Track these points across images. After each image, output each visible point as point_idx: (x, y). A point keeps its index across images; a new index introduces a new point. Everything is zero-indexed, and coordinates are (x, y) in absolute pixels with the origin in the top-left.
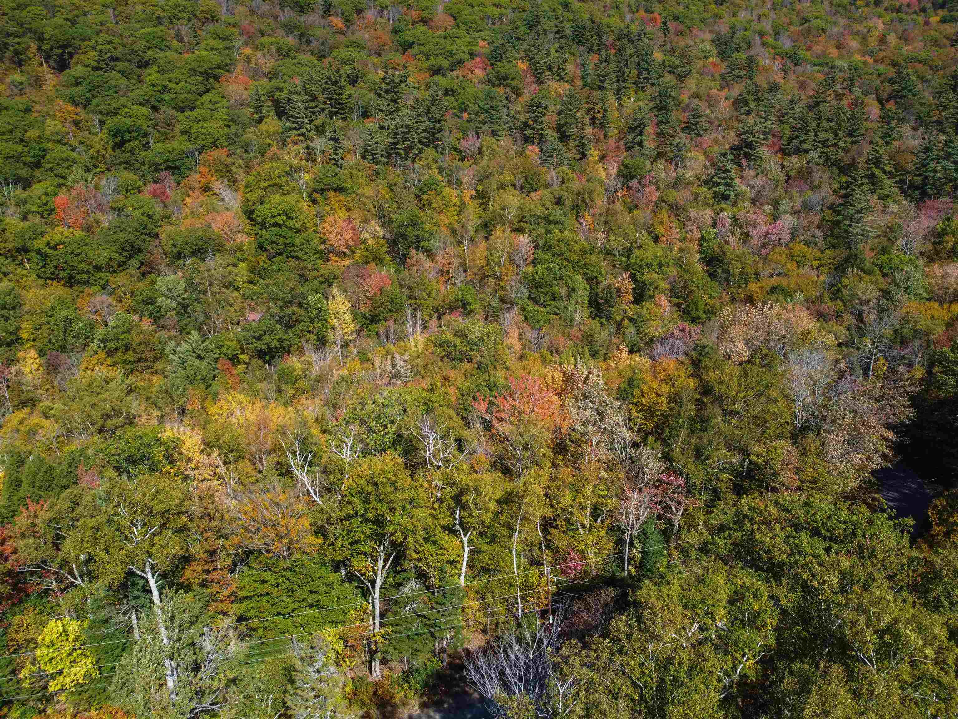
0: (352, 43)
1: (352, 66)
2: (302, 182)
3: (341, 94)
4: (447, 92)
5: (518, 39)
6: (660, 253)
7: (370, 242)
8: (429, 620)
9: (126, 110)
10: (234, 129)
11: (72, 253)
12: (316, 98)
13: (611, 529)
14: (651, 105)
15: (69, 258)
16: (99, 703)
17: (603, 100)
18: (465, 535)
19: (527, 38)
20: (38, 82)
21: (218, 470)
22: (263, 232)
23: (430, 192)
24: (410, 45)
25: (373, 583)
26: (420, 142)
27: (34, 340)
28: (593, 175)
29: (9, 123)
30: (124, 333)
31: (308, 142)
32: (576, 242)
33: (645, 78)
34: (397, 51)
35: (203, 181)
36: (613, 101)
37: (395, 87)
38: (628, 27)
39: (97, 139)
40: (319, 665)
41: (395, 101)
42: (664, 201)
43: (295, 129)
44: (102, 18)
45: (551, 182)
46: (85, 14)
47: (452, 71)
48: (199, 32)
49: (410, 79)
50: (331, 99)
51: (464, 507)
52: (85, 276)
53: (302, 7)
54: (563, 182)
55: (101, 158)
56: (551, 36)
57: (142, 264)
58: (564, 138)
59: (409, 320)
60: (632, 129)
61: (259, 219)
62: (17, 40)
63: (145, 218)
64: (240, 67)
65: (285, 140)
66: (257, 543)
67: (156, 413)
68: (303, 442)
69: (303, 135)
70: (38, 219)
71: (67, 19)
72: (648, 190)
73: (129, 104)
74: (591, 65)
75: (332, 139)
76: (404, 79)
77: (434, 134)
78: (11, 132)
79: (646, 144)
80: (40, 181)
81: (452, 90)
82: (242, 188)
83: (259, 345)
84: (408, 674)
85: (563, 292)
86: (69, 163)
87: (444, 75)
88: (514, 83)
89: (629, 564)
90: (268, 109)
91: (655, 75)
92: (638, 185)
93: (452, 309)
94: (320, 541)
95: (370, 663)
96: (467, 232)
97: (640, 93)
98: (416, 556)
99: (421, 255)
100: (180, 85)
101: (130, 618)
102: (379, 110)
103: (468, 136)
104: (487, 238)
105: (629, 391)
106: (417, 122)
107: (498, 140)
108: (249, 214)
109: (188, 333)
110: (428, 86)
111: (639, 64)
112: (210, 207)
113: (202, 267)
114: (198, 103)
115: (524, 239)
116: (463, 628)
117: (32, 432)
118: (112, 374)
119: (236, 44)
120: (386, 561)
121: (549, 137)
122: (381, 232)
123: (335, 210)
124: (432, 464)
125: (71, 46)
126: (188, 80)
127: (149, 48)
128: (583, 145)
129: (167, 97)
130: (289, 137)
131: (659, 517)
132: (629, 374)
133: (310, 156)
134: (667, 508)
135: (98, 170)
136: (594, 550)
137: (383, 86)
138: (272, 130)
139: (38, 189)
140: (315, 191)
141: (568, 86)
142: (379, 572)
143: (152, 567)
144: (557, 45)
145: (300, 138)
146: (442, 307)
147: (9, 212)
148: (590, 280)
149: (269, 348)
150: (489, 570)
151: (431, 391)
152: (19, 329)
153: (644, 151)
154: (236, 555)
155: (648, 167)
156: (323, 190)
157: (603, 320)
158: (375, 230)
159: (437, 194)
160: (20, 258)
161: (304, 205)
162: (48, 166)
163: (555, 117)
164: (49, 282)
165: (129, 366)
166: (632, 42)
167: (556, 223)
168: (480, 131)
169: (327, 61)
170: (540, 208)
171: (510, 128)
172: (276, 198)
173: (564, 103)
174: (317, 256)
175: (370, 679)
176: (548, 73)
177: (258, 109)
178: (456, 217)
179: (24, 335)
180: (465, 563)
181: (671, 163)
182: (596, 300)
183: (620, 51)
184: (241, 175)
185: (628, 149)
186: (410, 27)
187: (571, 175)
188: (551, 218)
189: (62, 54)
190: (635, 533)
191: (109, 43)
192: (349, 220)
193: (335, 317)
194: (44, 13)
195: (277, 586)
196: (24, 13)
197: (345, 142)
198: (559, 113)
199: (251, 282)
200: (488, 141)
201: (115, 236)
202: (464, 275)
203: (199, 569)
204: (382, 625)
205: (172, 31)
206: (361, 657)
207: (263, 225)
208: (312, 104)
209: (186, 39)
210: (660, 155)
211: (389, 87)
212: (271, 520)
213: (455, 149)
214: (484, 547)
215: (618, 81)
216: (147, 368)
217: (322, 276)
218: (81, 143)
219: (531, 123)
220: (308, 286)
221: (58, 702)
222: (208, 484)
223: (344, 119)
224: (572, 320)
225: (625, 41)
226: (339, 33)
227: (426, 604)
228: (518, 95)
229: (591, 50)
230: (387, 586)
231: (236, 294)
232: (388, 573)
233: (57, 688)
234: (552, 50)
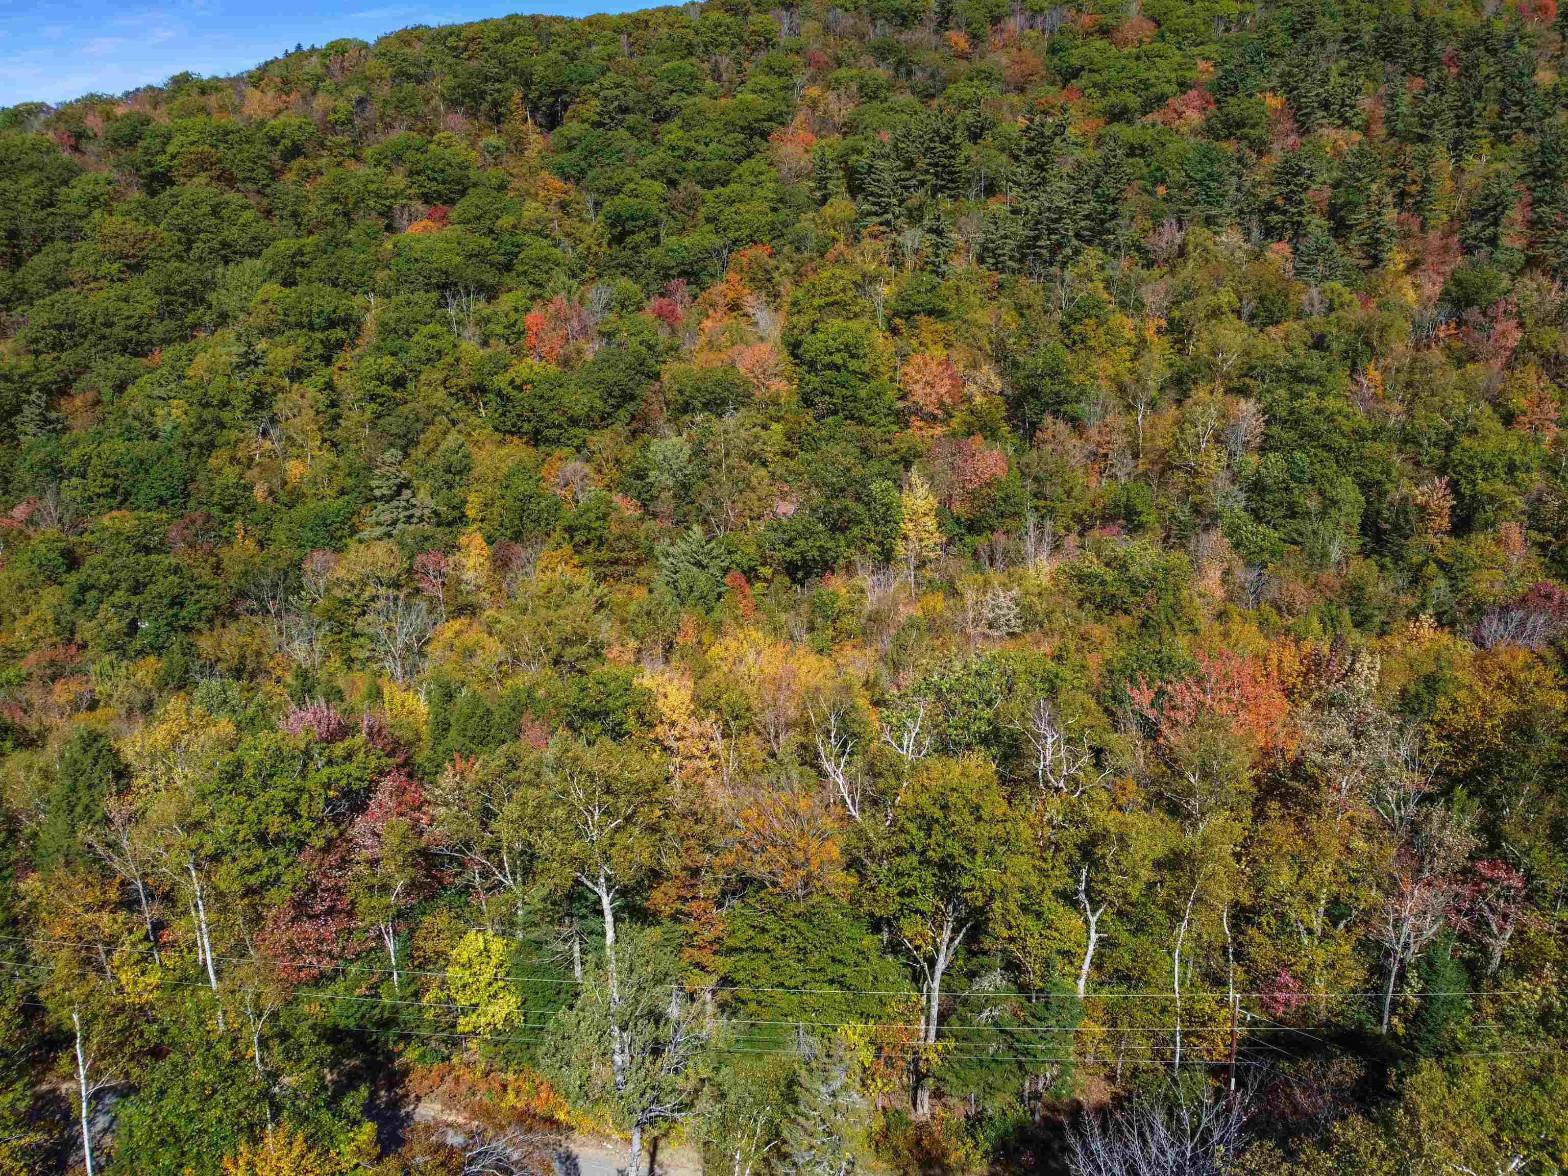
0: (980, 72)
1: (976, 111)
2: (878, 300)
3: (953, 157)
4: (1132, 151)
5: (1272, 55)
6: (1513, 444)
7: (979, 400)
8: (1018, 1041)
9: (632, 186)
10: (782, 215)
11: (541, 397)
12: (913, 164)
13: (1363, 945)
14: (1522, 169)
15: (537, 403)
16: (519, 1064)
17: (1424, 160)
18: (1094, 912)
19: (1287, 53)
20: (519, 145)
21: (712, 745)
22: (812, 377)
23: (1087, 321)
24: (1076, 73)
25: (932, 962)
26: (1077, 235)
27: (482, 520)
28: (1392, 299)
29: (477, 206)
30: (598, 518)
31: (894, 235)
32: (1347, 417)
33: (1516, 119)
34: (1053, 83)
35: (731, 294)
36: (1444, 163)
37: (1044, 144)
38: (1488, 24)
39: (589, 229)
40: (836, 1085)
41: (1040, 167)
42: (1532, 349)
43: (875, 214)
44: (611, 49)
45: (1308, 309)
46: (589, 44)
47: (1144, 114)
48: (746, 64)
49: (1070, 129)
50: (936, 165)
51: (1095, 863)
52: (557, 432)
53: (904, 18)
54: (1331, 309)
55: (591, 258)
56: (1332, 47)
57: (633, 418)
58: (1340, 229)
59: (1031, 533)
60: (1477, 214)
61: (808, 357)
62: (498, 86)
63: (644, 350)
64: (800, 117)
65: (859, 232)
66: (759, 869)
67: (633, 644)
68: (842, 717)
69: (887, 223)
70: (502, 346)
71: (564, 53)
72: (1499, 327)
73: (637, 176)
74: (1408, 98)
75: (931, 230)
76: (1060, 130)
77: (1102, 222)
78: (478, 218)
79: (1504, 241)
80: (510, 290)
81: (1142, 147)
82: (786, 307)
83: (790, 554)
84: (975, 1122)
85: (1313, 504)
86: (547, 263)
87: (1130, 122)
88: (1254, 133)
89: (1393, 1012)
90: (837, 184)
91: (1535, 113)
92: (1481, 318)
93: (1107, 519)
94: (853, 880)
95: (915, 1090)
96: (1145, 389)
97: (1503, 146)
98: (1005, 933)
99: (1061, 425)
100: (713, 146)
101: (571, 948)
102: (1014, 182)
103: (1162, 225)
104: (1179, 402)
105: (1426, 697)
106: (1075, 203)
107: (1216, 233)
108: (794, 348)
109: (687, 528)
110: (1100, 141)
111: (1504, 92)
112: (736, 337)
113: (717, 426)
114: (734, 174)
115: (1247, 407)
116: (1076, 1065)
117: (469, 653)
118: (578, 579)
119: (798, 80)
120: (955, 931)
121: (1311, 228)
122: (998, 385)
123: (925, 345)
124: (1046, 783)
125: (566, 92)
126: (723, 139)
127: (672, 92)
128: (1377, 242)
129: (691, 165)
130: (866, 227)
131: (1463, 937)
132: (1429, 668)
133: (896, 259)
134: (1481, 924)
135: (587, 275)
136: (1327, 976)
137: (1024, 141)
138: (840, 216)
139: (506, 302)
140: (896, 314)
141: (1357, 136)
142: (944, 948)
143: (608, 879)
144: (1344, 63)
145: (882, 228)
146: (1091, 516)
147: (466, 334)
148: (1365, 486)
149: (803, 558)
150: (1128, 978)
151: (1059, 658)
152: (465, 502)
153: (1498, 255)
154: (727, 881)
155: (1505, 284)
156: (911, 313)
157: (1387, 561)
158: (988, 381)
159: (1099, 325)
160: (475, 400)
161: (878, 337)
162: (521, 269)
163: (1328, 192)
164: (508, 437)
165: (602, 569)
166: (1493, 52)
167: (1311, 381)
168: (1186, 217)
169: (935, 103)
170: (1284, 353)
171: (1241, 212)
172: (836, 324)
173: (1346, 167)
174: (891, 419)
175: (912, 1117)
176: (1320, 114)
177: (822, 183)
178: (1128, 364)
179: (471, 513)
180: (1088, 960)
181: (1553, 278)
182: (1375, 523)
183: (1467, 71)
184: (786, 286)
185: (1467, 250)
186: (1079, 42)
187: (1347, 297)
188: (1302, 373)
189: (553, 105)
190: (1411, 958)
191: (618, 86)
192: (947, 363)
193: (911, 520)
194: (535, 45)
195: (783, 941)
196: (509, 47)
197: (953, 235)
198: (1336, 185)
199: (786, 454)
200: (1199, 234)
201: (601, 374)
202: (1132, 463)
203: (673, 892)
204: (940, 1035)
205: (706, 65)
206: (901, 1079)
207: (812, 366)
208: (906, 174)
209: (725, 77)
210: (1531, 263)
211: (1033, 144)
212: (783, 837)
213: (1139, 249)
214: (1124, 937)
215: (1458, 125)
216: (626, 574)
217: (896, 451)
218: (568, 235)
219: (1280, 202)
220: (874, 466)
221: (467, 1049)
222: (697, 763)
223: (955, 198)
224: (1325, 555)
225: (1479, 51)
226: (960, 57)
227: (1015, 1015)
228: (1260, 154)
229: (1408, 70)
230: (953, 972)
231: (763, 472)
232: (956, 953)
233: (467, 1029)
234: (1334, 73)
